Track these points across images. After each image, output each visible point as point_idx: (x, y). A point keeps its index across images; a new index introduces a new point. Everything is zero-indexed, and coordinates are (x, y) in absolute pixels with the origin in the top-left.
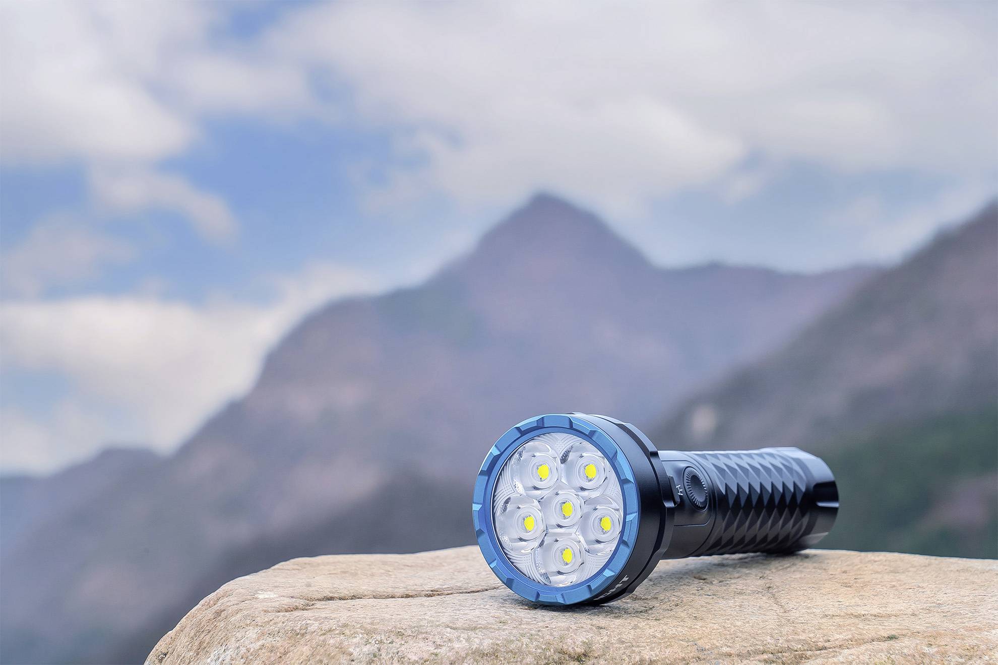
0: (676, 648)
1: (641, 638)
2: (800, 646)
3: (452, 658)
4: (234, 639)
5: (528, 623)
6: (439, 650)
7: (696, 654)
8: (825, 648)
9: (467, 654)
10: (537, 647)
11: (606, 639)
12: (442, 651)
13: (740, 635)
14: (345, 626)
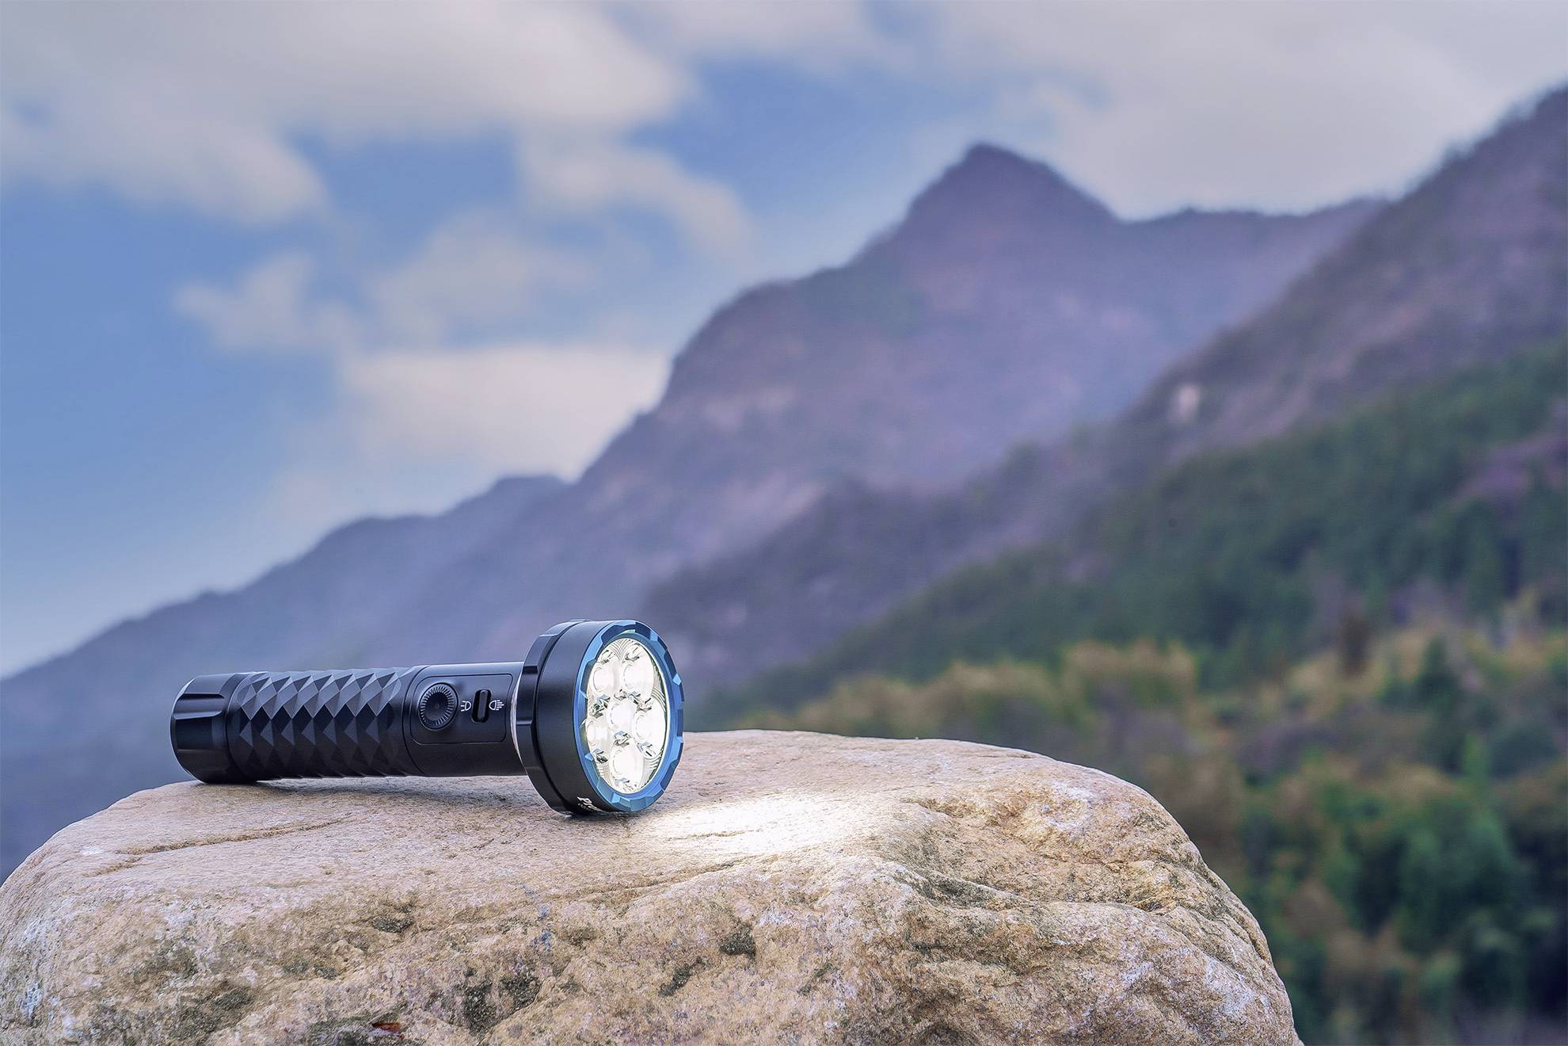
0: (503, 893)
1: (470, 882)
2: (631, 882)
3: (270, 921)
4: (49, 909)
5: (355, 873)
6: (258, 913)
7: (524, 898)
8: (656, 883)
9: (286, 916)
10: (360, 902)
11: (433, 886)
12: (259, 914)
13: (570, 872)
14: (162, 891)
